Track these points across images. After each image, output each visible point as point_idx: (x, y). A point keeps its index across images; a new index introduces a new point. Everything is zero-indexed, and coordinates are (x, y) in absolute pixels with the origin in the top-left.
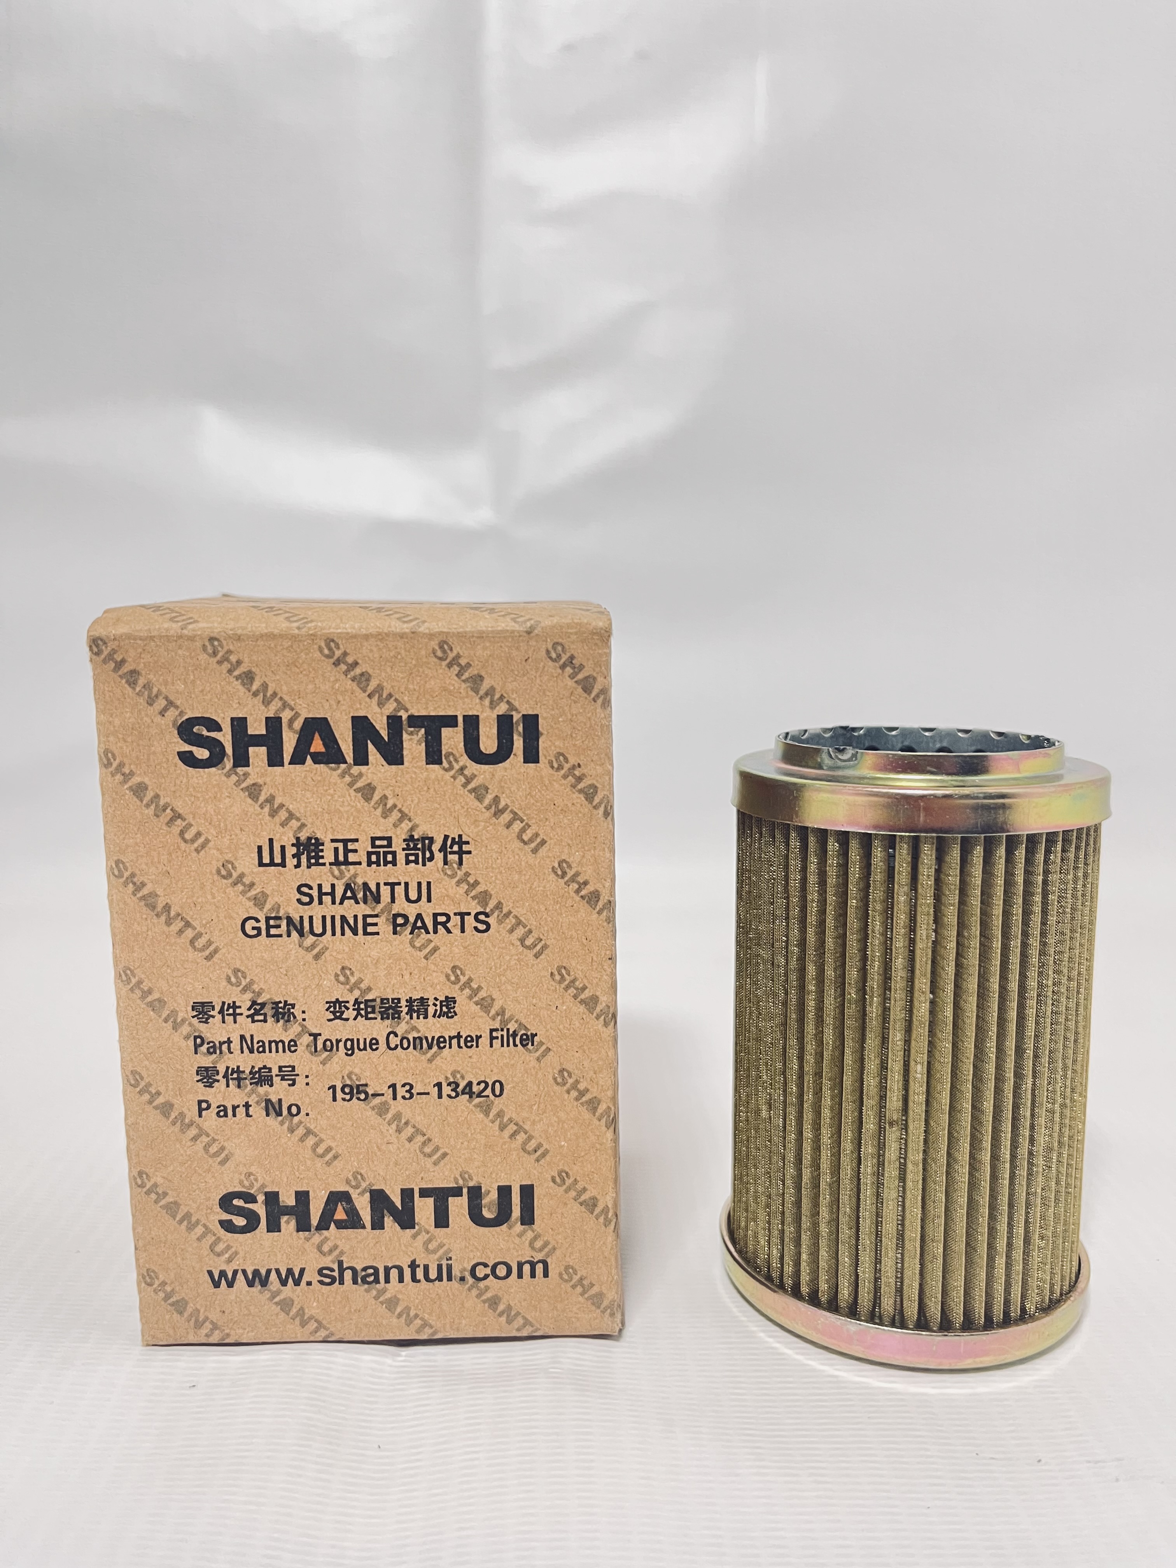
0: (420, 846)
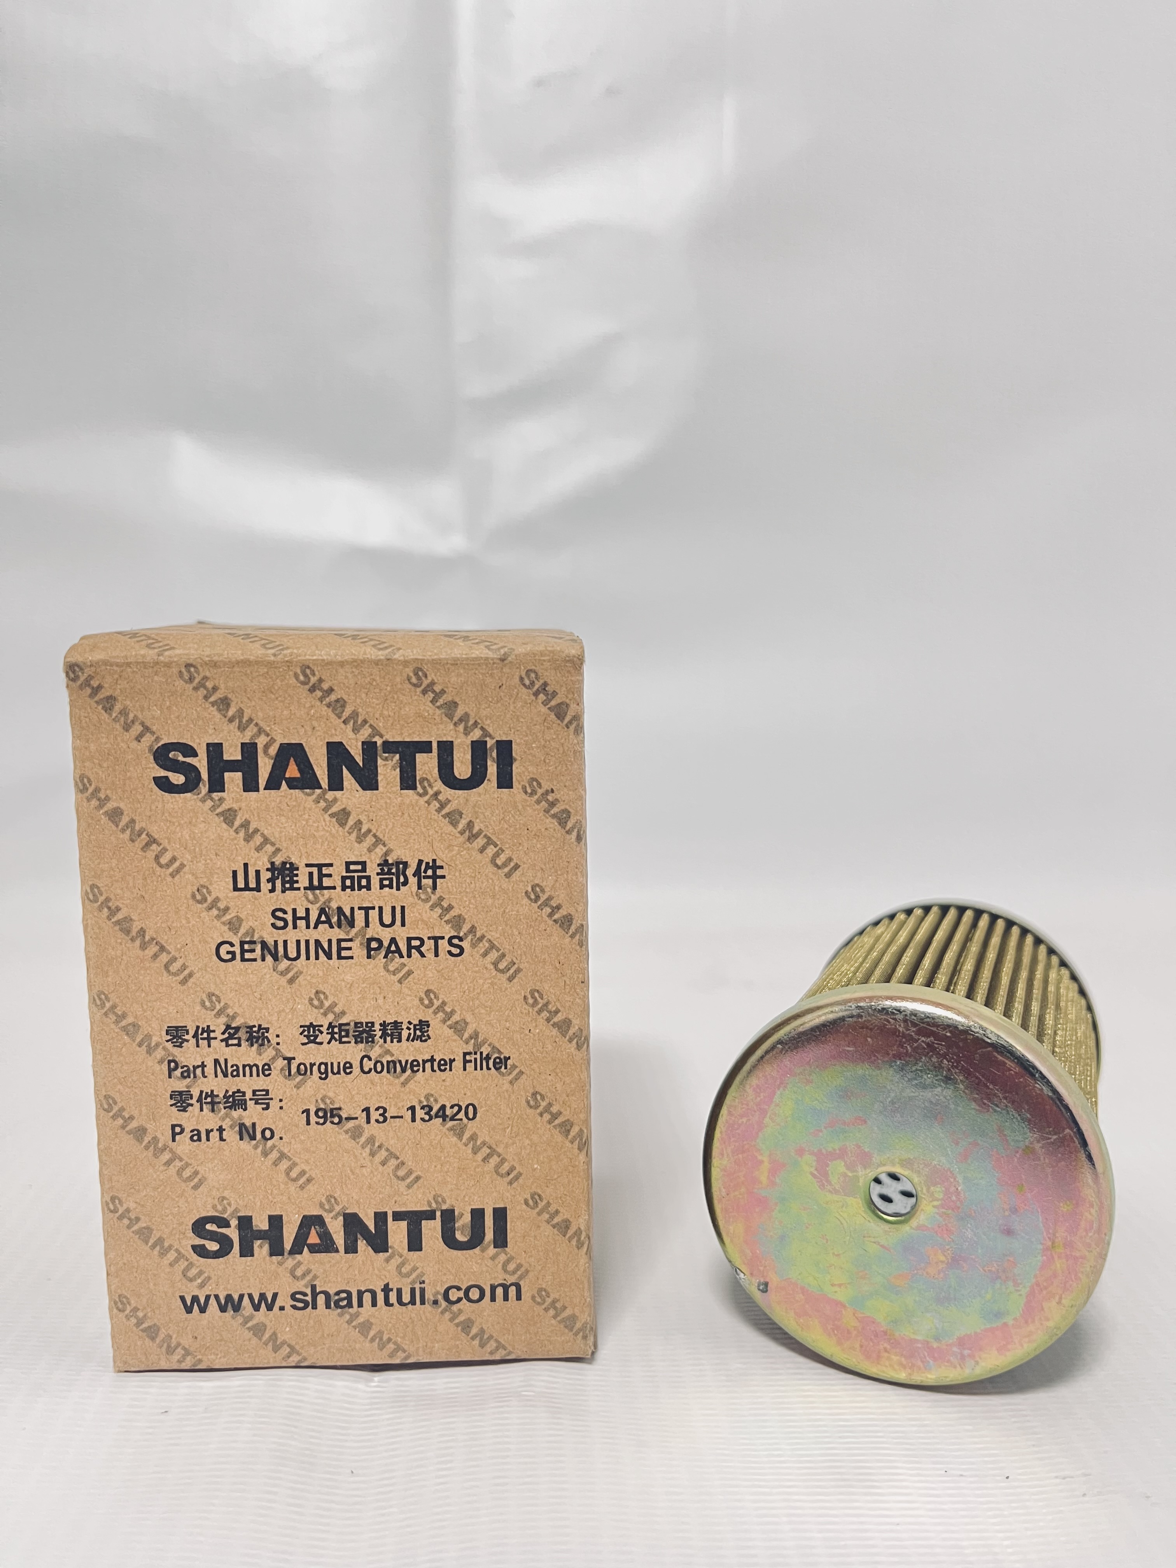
0: (394, 871)
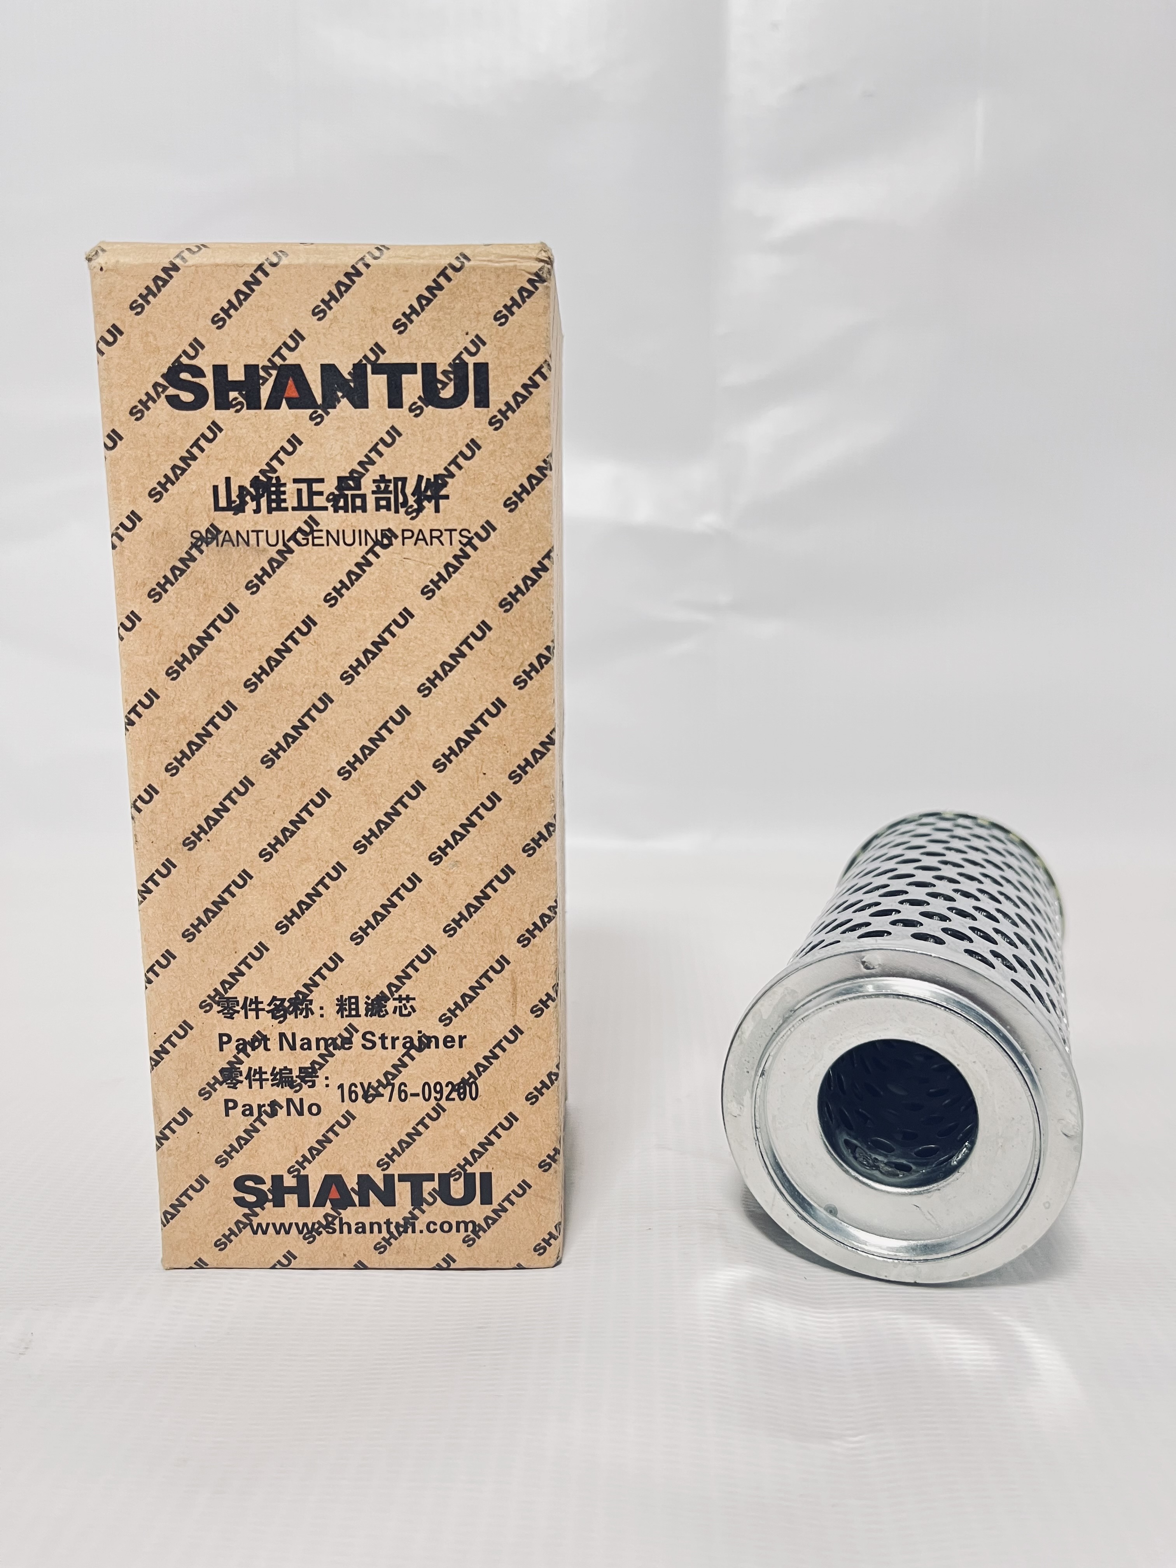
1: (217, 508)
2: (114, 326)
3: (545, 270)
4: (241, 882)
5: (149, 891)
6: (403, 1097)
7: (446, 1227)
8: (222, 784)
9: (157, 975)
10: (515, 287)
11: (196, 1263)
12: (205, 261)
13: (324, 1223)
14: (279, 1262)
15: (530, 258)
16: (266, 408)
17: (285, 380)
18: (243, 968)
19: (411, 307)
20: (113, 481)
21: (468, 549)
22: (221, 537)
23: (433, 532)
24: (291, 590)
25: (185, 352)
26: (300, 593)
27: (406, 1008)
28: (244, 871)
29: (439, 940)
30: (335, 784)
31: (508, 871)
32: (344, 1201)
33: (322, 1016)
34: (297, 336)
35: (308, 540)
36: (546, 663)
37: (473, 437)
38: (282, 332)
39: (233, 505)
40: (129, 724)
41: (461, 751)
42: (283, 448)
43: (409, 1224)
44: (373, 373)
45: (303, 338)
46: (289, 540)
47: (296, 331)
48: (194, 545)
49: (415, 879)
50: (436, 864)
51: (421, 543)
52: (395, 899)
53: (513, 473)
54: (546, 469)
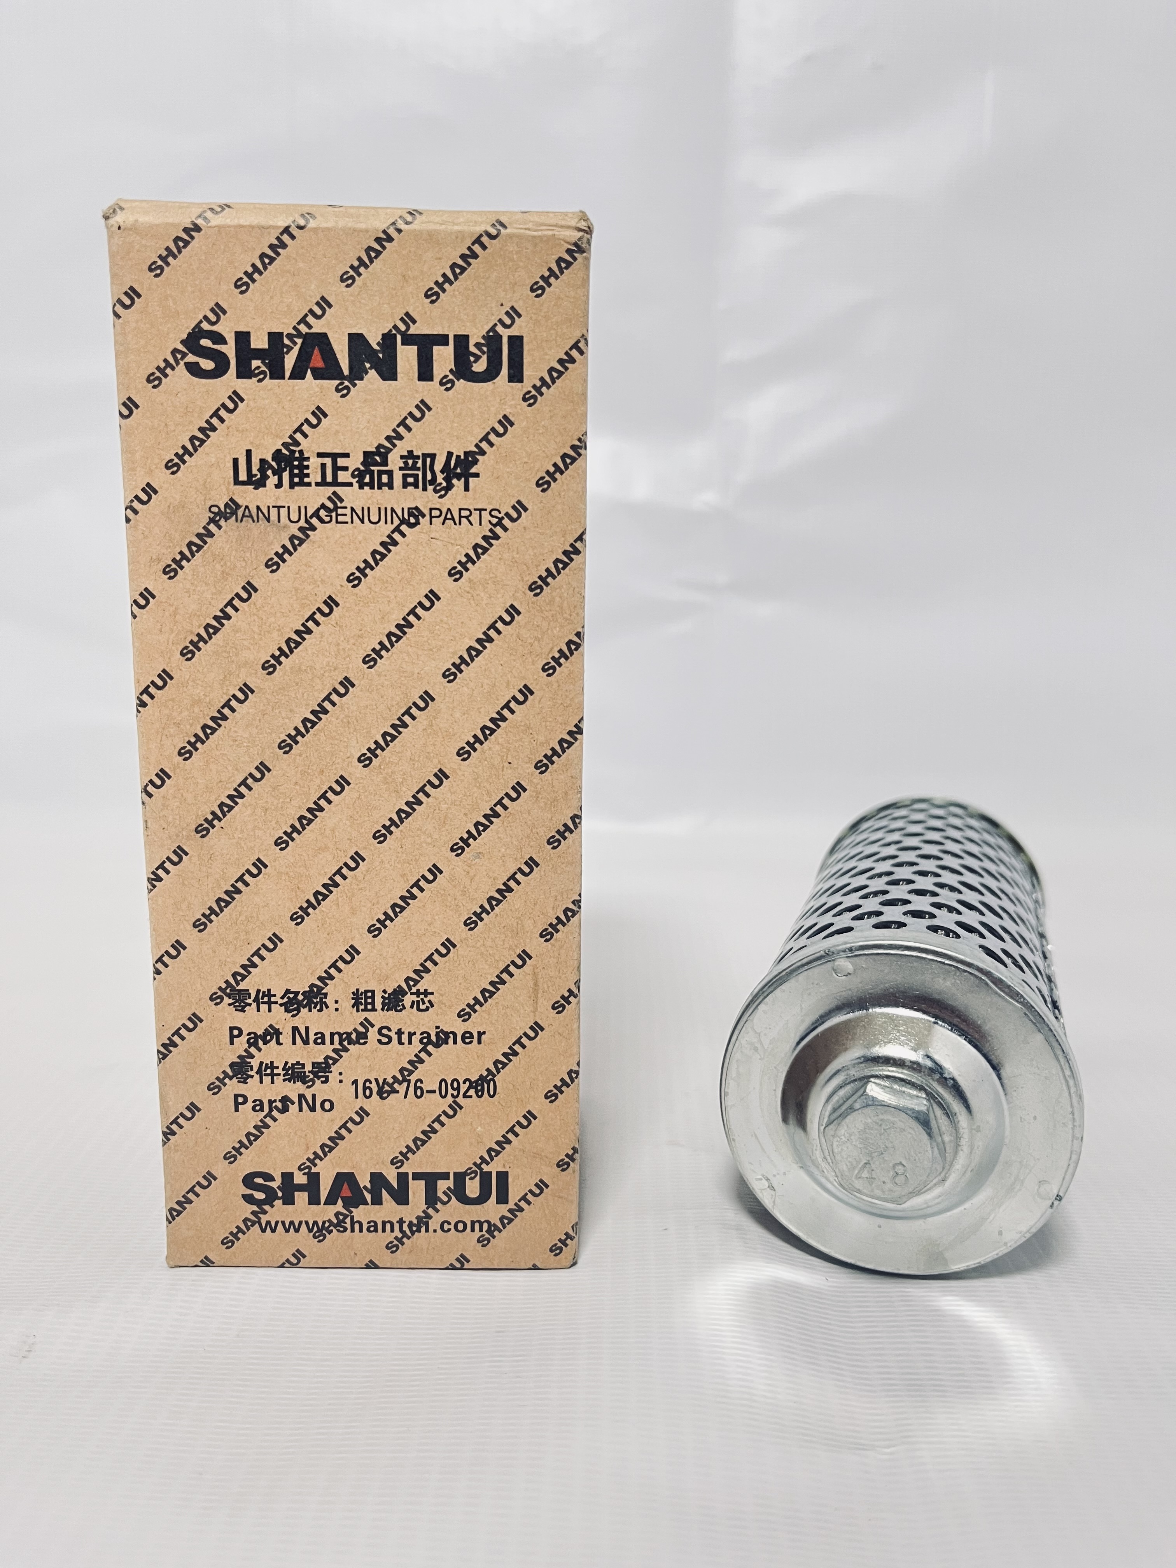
1: (237, 482)
2: (131, 288)
3: (585, 240)
4: (255, 871)
5: (160, 879)
6: (419, 1093)
7: (460, 1227)
8: (237, 770)
9: (166, 966)
10: (553, 257)
11: (202, 1261)
12: (228, 222)
13: (335, 1221)
14: (288, 1261)
15: (569, 227)
16: (289, 378)
17: (310, 350)
18: (256, 959)
19: (444, 275)
20: (127, 451)
21: (498, 530)
22: (240, 513)
23: (462, 511)
24: (312, 569)
25: (206, 318)
26: (322, 572)
27: (424, 1003)
28: (259, 860)
29: (459, 933)
30: (355, 772)
31: (532, 863)
32: (356, 1200)
33: (337, 1010)
34: (324, 303)
35: (331, 517)
36: (576, 649)
37: (505, 413)
38: (308, 298)
39: (254, 479)
40: (140, 706)
41: (486, 739)
42: (307, 421)
43: (422, 1223)
44: (403, 344)
45: (330, 306)
46: (311, 517)
47: (323, 298)
48: (212, 521)
49: (435, 871)
50: (457, 855)
51: (449, 523)
52: (415, 891)
53: (546, 450)
54: (581, 448)
